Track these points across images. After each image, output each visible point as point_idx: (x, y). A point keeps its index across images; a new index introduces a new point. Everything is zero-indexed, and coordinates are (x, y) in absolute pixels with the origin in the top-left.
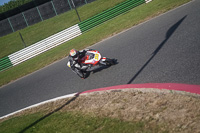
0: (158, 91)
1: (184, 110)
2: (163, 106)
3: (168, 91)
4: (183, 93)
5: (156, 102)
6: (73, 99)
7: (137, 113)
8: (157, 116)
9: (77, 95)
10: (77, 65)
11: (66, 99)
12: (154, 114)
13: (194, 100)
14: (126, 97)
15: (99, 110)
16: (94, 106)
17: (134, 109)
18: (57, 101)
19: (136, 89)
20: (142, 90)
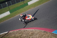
0: (31, 30)
1: (38, 35)
2: (33, 34)
3: (34, 30)
4: (38, 30)
5: (31, 33)
6: (7, 33)
7: (25, 36)
8: (31, 37)
9: (8, 32)
10: (23, 20)
11: (5, 34)
12: (30, 36)
13: (41, 32)
14: (23, 32)
15: (15, 36)
16: (13, 35)
17: (25, 35)
18: (2, 34)
19: (25, 30)
20: (27, 30)
